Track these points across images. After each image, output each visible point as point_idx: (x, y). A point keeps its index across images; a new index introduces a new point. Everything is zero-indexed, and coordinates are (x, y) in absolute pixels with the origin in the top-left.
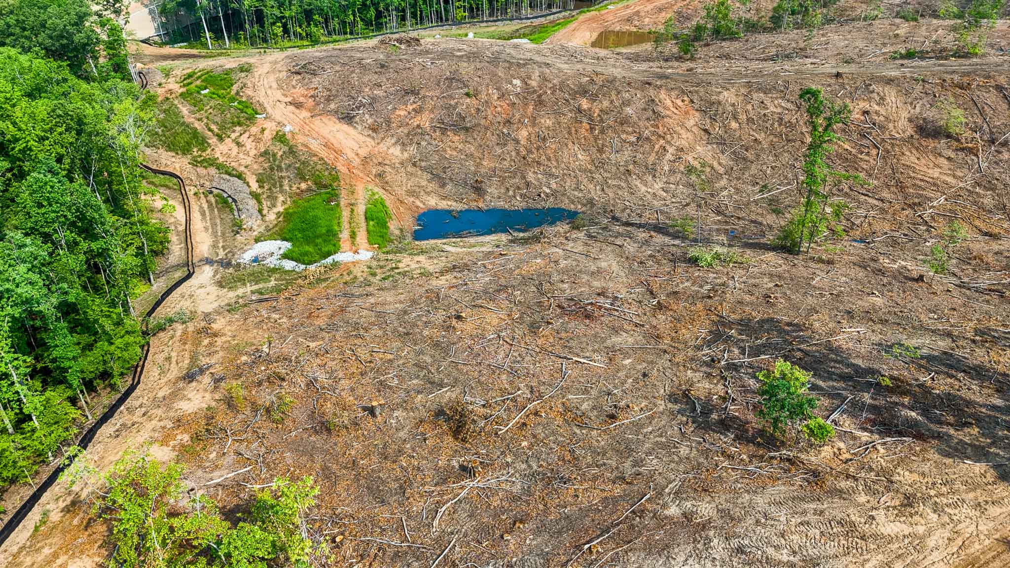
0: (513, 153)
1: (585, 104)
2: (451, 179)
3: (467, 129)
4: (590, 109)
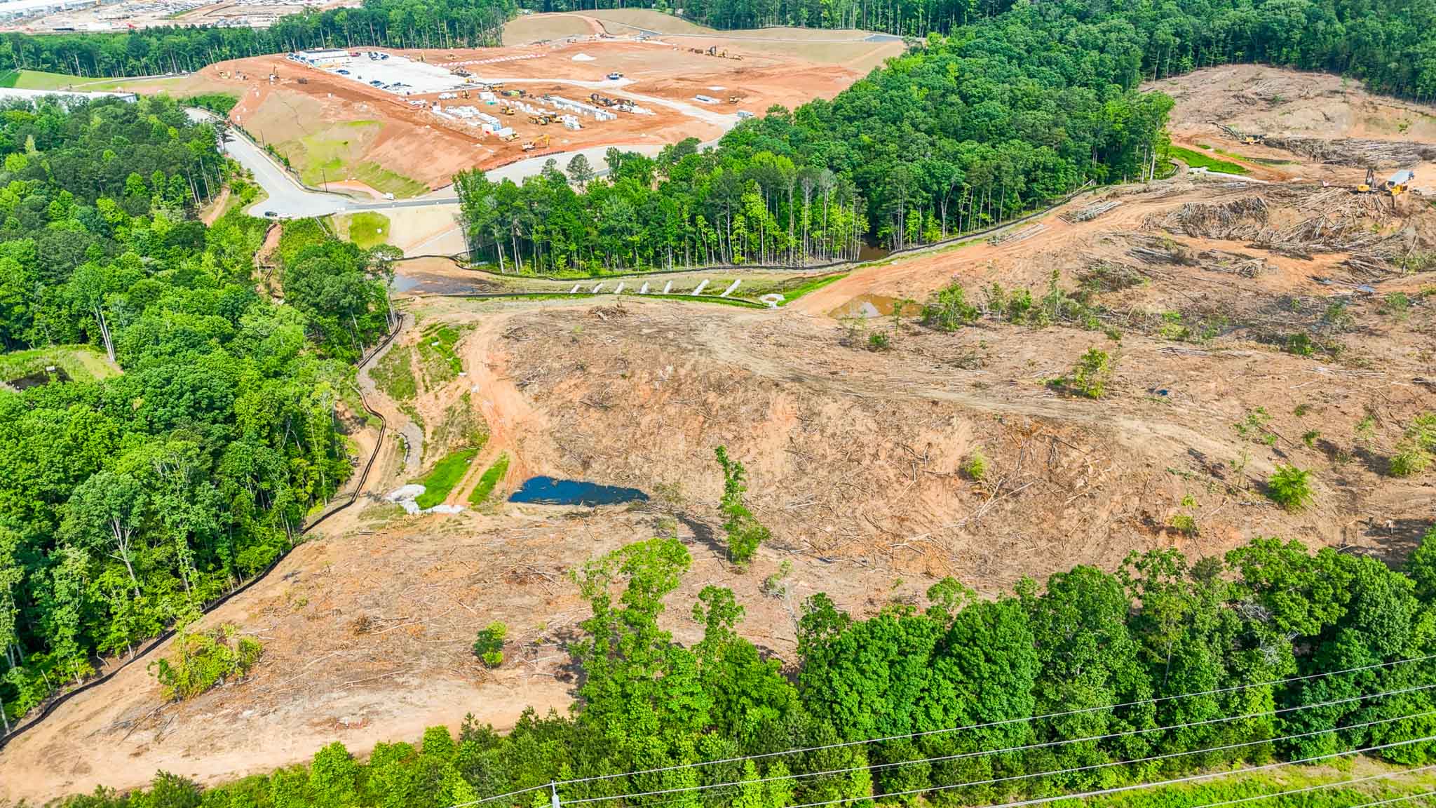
3: (606, 409)
4: (713, 404)
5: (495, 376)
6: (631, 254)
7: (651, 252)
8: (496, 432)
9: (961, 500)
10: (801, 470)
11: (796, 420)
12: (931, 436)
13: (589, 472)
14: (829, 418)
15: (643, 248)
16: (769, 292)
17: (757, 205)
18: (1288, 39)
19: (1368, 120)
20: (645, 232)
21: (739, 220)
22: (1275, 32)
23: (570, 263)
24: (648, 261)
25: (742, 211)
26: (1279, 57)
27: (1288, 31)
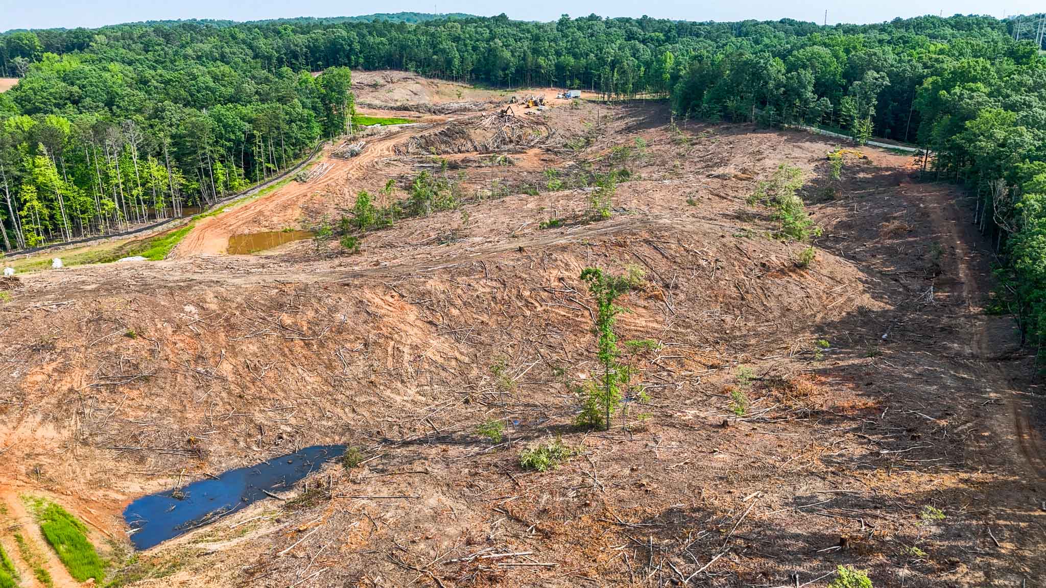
0: (224, 395)
1: (287, 320)
3: (146, 379)
4: (295, 324)
10: (477, 344)
13: (214, 459)
14: (443, 292)
19: (437, 93)
21: (29, 190)
25: (28, 178)
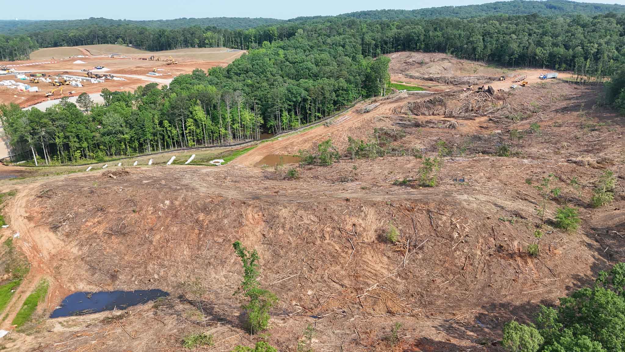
0: (146, 251)
1: (201, 216)
2: (100, 270)
3: (124, 234)
4: (203, 220)
5: (32, 225)
6: (124, 146)
7: (136, 144)
8: (35, 264)
9: (388, 257)
10: (276, 255)
11: (263, 224)
12: (354, 220)
13: (117, 282)
14: (285, 218)
15: (131, 141)
16: (215, 159)
17: (200, 113)
18: (419, 39)
19: (461, 69)
20: (133, 132)
21: (190, 121)
22: (413, 36)
23: (83, 156)
24: (135, 150)
25: (191, 116)
26: (416, 48)
27: (418, 37)
